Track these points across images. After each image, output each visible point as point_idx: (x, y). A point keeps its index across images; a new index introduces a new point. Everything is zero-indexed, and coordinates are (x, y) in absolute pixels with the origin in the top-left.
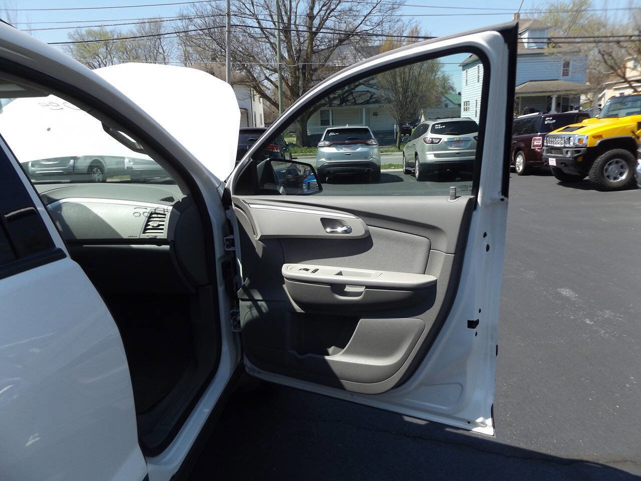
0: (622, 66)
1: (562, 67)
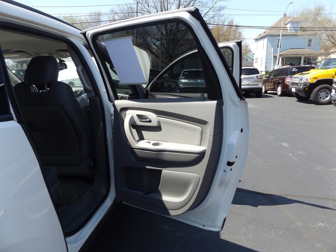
1: (308, 42)
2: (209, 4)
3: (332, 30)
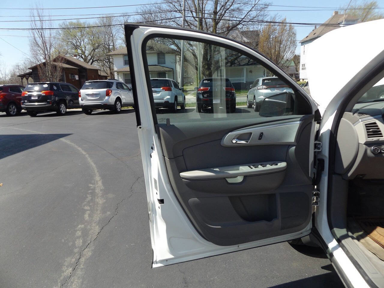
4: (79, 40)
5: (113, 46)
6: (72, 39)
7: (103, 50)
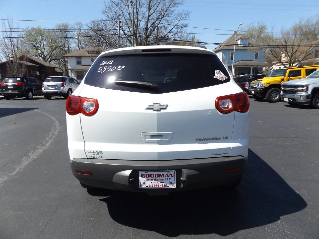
0: (279, 56)
1: (255, 55)
2: (173, 22)
3: (274, 47)
4: (40, 43)
5: (68, 48)
6: (33, 42)
7: (60, 52)
